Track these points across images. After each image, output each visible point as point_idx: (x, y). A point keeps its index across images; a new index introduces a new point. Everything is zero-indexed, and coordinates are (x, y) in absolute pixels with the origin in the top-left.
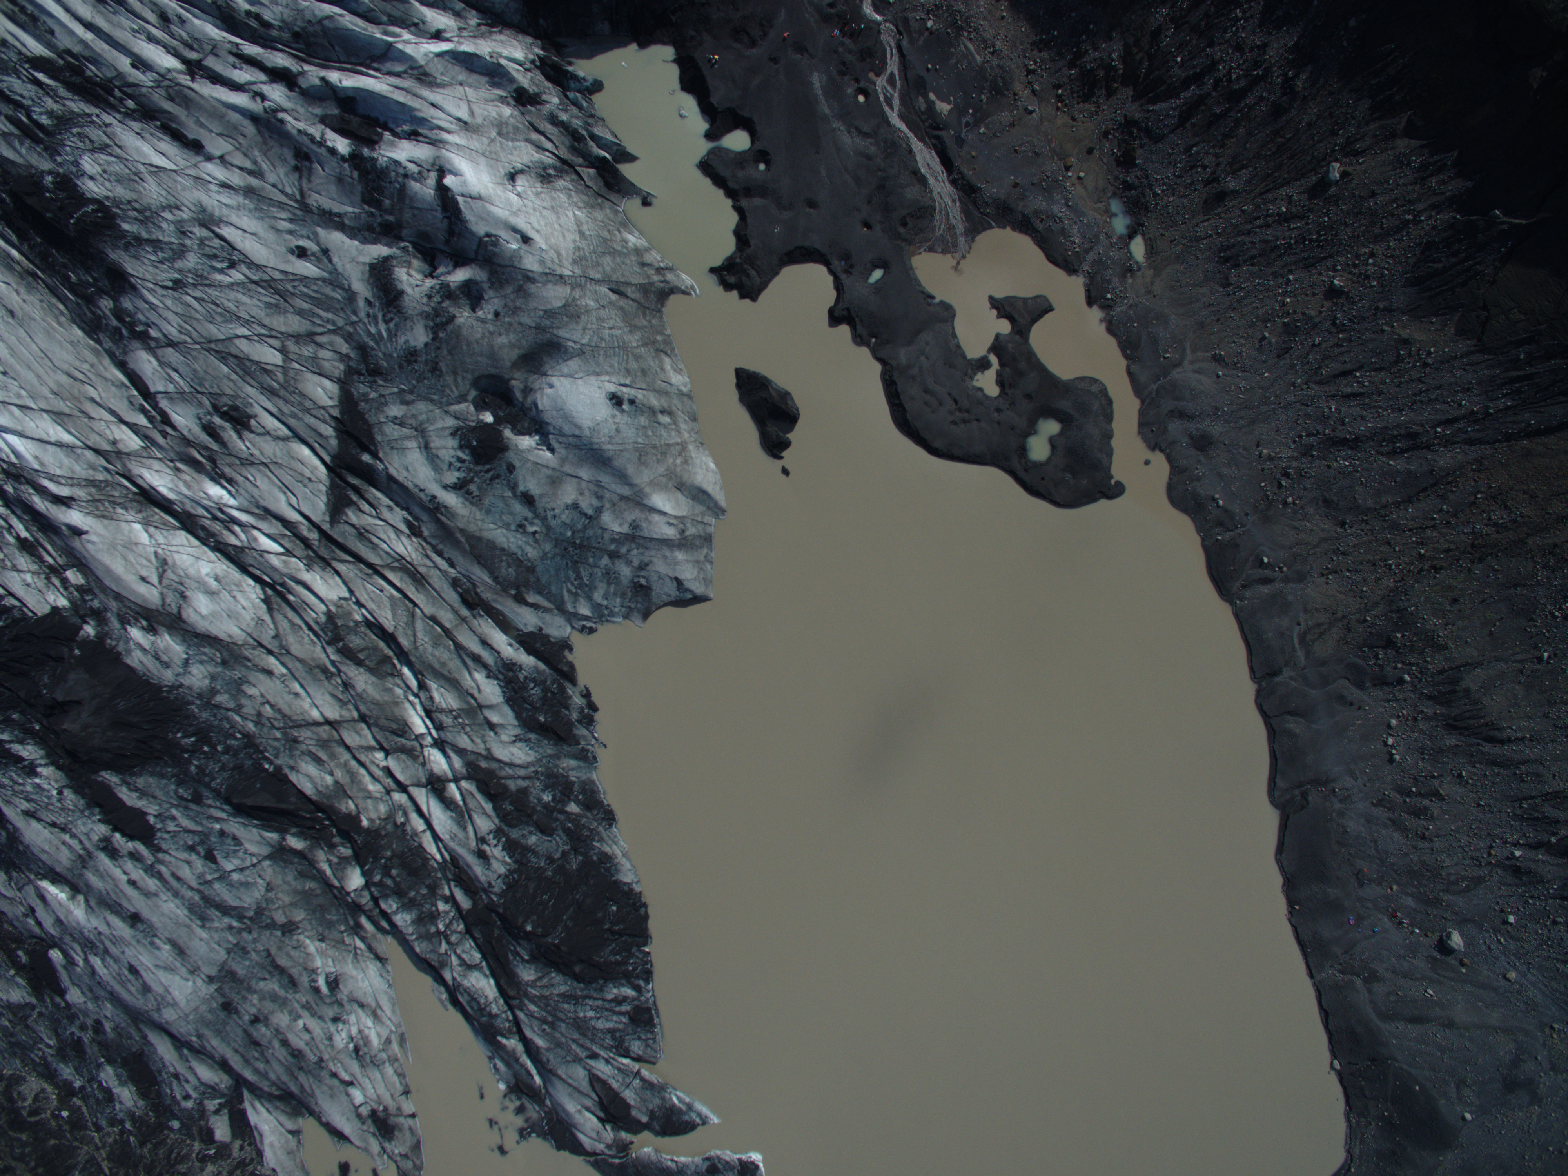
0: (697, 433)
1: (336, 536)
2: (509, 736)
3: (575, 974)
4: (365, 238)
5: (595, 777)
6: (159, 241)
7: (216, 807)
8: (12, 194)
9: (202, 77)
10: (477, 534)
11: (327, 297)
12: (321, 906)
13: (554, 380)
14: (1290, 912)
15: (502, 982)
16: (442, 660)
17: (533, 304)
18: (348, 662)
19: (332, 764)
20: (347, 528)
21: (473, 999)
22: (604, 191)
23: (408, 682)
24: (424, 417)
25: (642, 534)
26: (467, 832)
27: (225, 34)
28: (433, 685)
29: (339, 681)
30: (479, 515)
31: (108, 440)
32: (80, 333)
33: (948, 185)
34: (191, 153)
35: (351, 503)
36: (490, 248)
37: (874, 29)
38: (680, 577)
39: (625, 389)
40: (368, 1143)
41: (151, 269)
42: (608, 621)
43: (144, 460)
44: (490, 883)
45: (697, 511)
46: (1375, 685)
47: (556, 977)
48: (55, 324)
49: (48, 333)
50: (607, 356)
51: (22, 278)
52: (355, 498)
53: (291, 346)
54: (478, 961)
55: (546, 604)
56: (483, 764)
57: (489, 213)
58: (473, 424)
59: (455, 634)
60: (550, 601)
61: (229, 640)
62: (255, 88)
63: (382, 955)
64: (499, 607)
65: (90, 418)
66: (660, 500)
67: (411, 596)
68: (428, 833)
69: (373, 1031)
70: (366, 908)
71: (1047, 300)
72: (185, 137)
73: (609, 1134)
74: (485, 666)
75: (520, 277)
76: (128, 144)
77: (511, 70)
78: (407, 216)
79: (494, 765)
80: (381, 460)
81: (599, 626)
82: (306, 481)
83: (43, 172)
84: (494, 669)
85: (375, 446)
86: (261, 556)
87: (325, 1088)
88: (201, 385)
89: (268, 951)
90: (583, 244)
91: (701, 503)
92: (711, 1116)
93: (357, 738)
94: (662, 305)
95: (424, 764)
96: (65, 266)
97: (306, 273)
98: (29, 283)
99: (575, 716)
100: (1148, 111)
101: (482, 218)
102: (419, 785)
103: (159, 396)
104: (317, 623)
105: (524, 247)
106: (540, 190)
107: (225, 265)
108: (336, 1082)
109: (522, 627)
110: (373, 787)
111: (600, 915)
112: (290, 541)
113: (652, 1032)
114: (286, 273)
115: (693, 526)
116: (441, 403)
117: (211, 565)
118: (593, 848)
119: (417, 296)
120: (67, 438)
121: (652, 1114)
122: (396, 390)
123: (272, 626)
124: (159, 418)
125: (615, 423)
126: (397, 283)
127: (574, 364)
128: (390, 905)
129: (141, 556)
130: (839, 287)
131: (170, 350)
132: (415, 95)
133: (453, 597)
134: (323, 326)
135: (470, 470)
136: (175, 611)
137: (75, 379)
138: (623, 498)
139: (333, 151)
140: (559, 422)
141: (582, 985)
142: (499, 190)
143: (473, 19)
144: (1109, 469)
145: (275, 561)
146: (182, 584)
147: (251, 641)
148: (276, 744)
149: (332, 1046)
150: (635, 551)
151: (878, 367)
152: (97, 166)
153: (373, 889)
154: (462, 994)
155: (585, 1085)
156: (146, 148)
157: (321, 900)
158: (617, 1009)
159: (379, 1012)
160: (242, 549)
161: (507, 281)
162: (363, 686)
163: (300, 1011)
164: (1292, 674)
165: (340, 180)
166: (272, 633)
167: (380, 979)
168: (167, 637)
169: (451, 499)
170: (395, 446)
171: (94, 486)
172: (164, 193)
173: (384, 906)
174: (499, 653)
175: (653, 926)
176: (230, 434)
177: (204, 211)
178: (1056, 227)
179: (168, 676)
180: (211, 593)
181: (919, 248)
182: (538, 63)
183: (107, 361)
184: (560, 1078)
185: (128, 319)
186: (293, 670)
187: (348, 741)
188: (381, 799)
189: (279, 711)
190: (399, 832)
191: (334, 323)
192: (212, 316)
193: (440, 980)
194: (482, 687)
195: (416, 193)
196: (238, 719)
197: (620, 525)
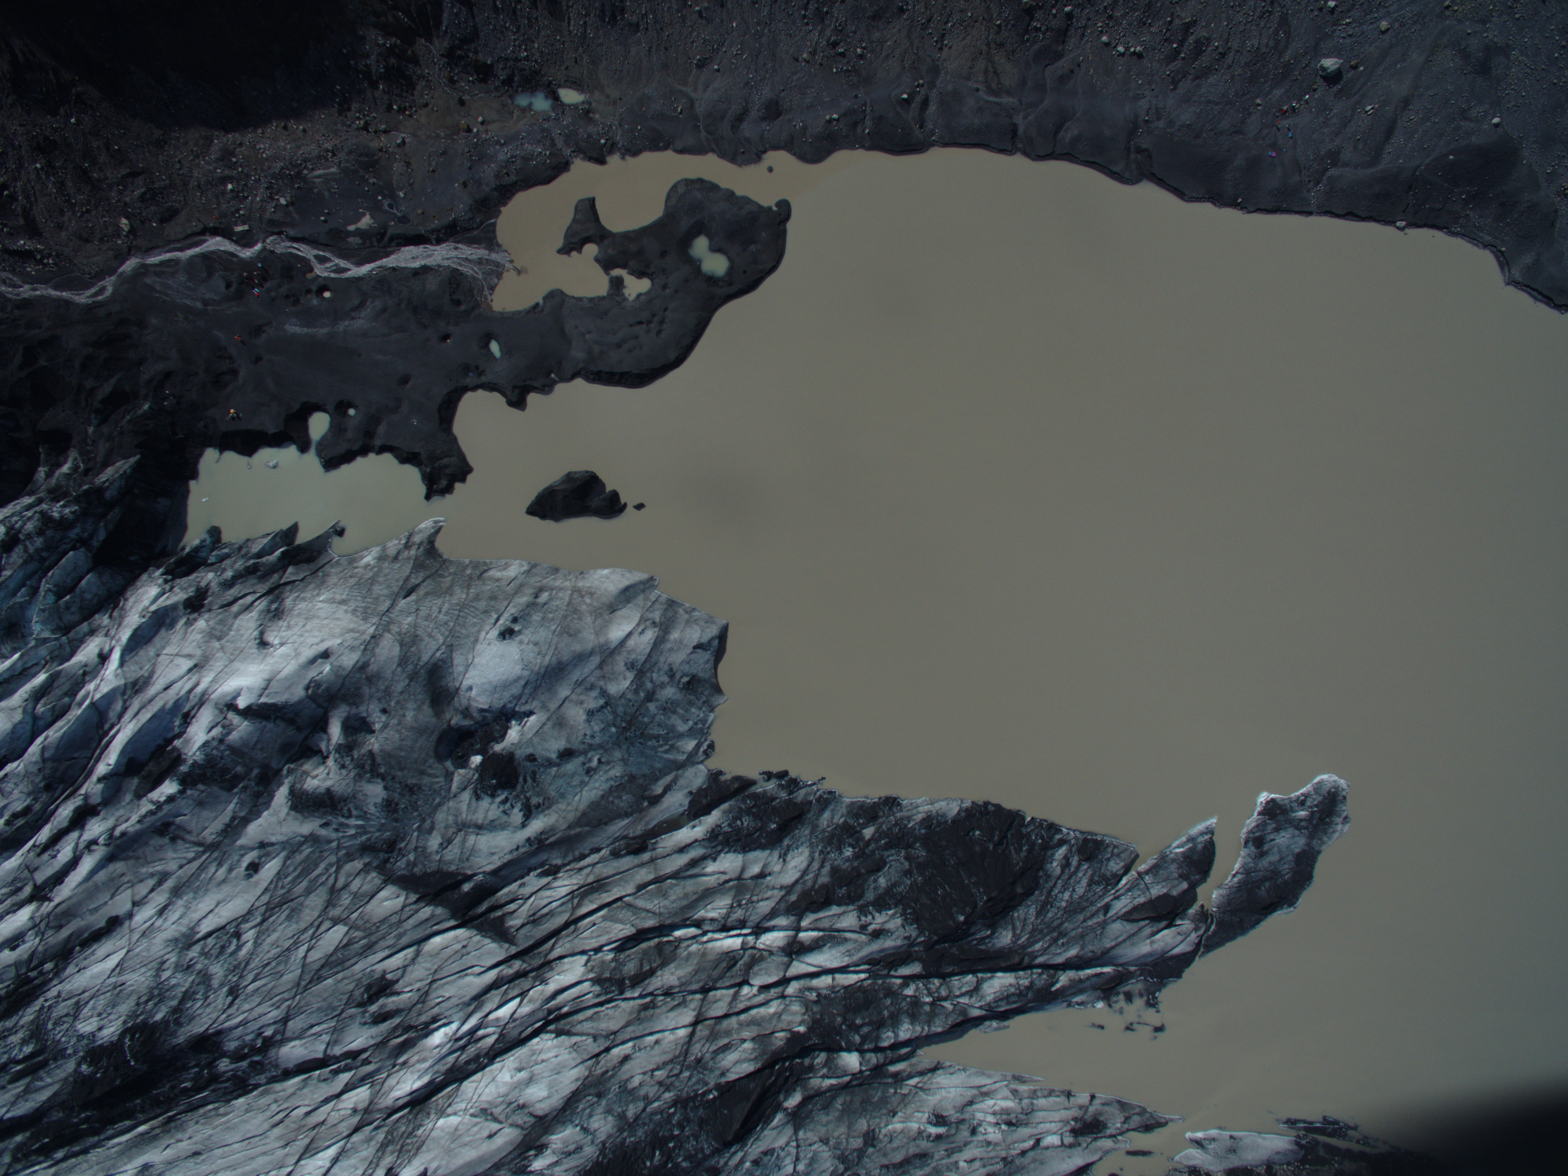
0: (570, 573)
1: (526, 945)
2: (777, 863)
3: (1023, 894)
4: (265, 803)
5: (848, 800)
6: (186, 992)
7: (730, 1158)
8: (84, 1107)
9: (51, 891)
10: (579, 814)
11: (303, 861)
12: (862, 1102)
13: (466, 683)
14: (1242, 209)
15: (1003, 965)
16: (681, 895)
17: (388, 674)
18: (647, 982)
19: (735, 1036)
20: (523, 931)
21: (1007, 998)
22: (313, 566)
23: (689, 935)
24: (451, 818)
25: (641, 662)
26: (850, 939)
27: (20, 853)
28: (701, 914)
29: (661, 998)
30: (562, 806)
31: (351, 1115)
32: (241, 1100)
33: (438, 248)
34: (119, 930)
35: (502, 919)
36: (320, 691)
37: (267, 256)
38: (695, 644)
39: (501, 622)
40: (1100, 1149)
41: (208, 1010)
42: (709, 728)
43: (382, 1091)
44: (905, 938)
45: (641, 603)
46: (1064, 42)
47: (1019, 913)
48: (223, 1119)
49: (228, 1128)
50: (464, 625)
51: (169, 1131)
52: (499, 913)
53: (335, 912)
54: (975, 979)
55: (668, 779)
56: (793, 898)
57: (286, 678)
58: (476, 776)
59: (662, 873)
60: (669, 773)
61: (580, 1082)
62: (82, 846)
63: (933, 1065)
64: (655, 822)
65: (323, 1123)
66: (616, 633)
67: (611, 899)
68: (837, 976)
69: (999, 1102)
70: (882, 1061)
71: (583, 200)
72: (101, 929)
73: (1185, 924)
74: (704, 858)
75: (358, 675)
76: (84, 984)
77: (164, 604)
78: (259, 755)
79: (799, 888)
80: (475, 875)
81: (710, 738)
82: (464, 951)
83: (75, 1071)
84: (709, 851)
85: (459, 874)
86: (515, 1021)
87: (1032, 1166)
88: (334, 1009)
89: (882, 1166)
90: (353, 605)
91: (635, 596)
92: (1208, 823)
93: (720, 1004)
94: (440, 556)
95: (771, 953)
96: (173, 1088)
97: (274, 871)
98: (176, 1127)
99: (784, 795)
100: (446, 32)
101: (289, 688)
102: (788, 966)
103: (329, 1051)
104: (598, 996)
105: (332, 659)
106: (285, 624)
107: (235, 941)
108: (1031, 1154)
109: (681, 809)
110: (773, 1008)
111: (977, 849)
112: (513, 988)
113: (1108, 846)
114: (266, 890)
115: (653, 612)
116: (445, 797)
117: (505, 1069)
118: (913, 829)
119: (337, 777)
120: (332, 1152)
121: (1183, 877)
122: (416, 834)
123: (584, 1038)
124: (349, 1061)
125: (528, 644)
126: (318, 791)
127: (458, 659)
128: (887, 1038)
129: (469, 1130)
130: (491, 387)
131: (290, 1023)
132: (150, 701)
133: (627, 861)
134: (330, 876)
135: (518, 796)
136: (532, 1120)
137: (281, 1121)
138: (600, 666)
139: (171, 799)
140: (507, 695)
141: (1036, 892)
142: (270, 660)
143: (104, 620)
144: (761, 207)
145: (525, 1009)
146: (510, 1103)
147: (590, 1062)
148: (694, 1080)
149: (996, 1144)
150: (654, 675)
151: (579, 382)
152: (91, 1020)
153: (866, 1047)
154: (998, 1006)
155: (1130, 928)
156: (96, 969)
157: (858, 1099)
158: (1072, 869)
159: (984, 1089)
160: (501, 1035)
161: (358, 689)
162: (675, 977)
163: (951, 1160)
164: (1021, 115)
165: (201, 804)
166: (590, 1040)
167: (954, 1076)
168: (554, 1137)
169: (537, 825)
170: (467, 856)
171: (387, 1146)
172: (143, 970)
173: (885, 1044)
174: (696, 841)
175: (1009, 804)
176: (391, 1002)
177: (176, 940)
178: (519, 163)
179: (590, 1151)
180: (530, 1081)
181: (486, 299)
182: (170, 577)
183: (278, 1086)
184: (1113, 948)
185: (246, 1051)
186: (633, 1035)
187: (720, 1013)
188: (787, 1005)
189: (665, 1064)
190: (824, 1002)
191: (331, 865)
192: (276, 973)
193: (978, 1021)
194: (722, 870)
195: (241, 738)
196: (656, 1104)
197: (625, 679)
